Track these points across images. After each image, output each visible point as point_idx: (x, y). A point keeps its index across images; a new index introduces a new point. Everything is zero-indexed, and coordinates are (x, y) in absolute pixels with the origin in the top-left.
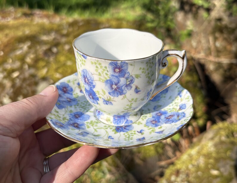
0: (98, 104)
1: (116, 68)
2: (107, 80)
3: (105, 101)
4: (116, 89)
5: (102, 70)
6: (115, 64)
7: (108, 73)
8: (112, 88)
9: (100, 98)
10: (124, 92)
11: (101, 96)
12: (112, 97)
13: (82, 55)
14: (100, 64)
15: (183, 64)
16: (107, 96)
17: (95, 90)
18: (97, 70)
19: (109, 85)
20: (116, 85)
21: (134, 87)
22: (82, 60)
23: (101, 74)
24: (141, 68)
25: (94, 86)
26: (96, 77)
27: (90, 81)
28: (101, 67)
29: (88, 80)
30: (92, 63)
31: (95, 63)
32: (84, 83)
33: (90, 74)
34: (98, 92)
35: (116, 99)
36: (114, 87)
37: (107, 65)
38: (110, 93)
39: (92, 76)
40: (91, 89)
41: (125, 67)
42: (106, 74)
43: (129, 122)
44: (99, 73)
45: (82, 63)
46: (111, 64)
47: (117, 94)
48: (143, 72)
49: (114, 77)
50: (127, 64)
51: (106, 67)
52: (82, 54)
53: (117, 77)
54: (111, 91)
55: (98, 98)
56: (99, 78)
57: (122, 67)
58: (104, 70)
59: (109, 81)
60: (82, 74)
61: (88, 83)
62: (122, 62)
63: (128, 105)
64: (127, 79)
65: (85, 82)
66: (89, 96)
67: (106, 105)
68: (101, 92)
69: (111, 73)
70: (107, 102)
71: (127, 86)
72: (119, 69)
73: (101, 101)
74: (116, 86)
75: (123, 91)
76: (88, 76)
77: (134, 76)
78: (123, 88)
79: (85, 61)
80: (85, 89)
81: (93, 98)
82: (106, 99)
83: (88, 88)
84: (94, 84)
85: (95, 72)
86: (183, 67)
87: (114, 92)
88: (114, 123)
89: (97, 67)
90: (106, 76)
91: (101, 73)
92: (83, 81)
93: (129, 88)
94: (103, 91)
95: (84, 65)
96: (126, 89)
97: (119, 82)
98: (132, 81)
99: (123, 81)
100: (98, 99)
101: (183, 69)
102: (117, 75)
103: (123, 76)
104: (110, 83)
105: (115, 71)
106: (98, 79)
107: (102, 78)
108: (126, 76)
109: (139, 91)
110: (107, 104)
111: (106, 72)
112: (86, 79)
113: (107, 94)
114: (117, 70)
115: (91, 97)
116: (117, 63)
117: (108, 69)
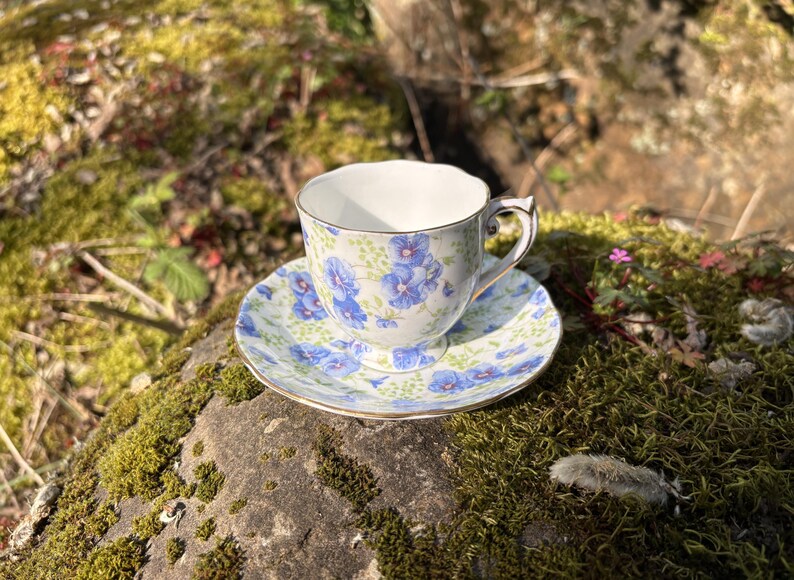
0: (363, 328)
1: (405, 248)
2: (386, 276)
3: (380, 320)
4: (404, 294)
5: (375, 256)
6: (402, 241)
7: (388, 259)
8: (398, 292)
9: (371, 314)
10: (422, 296)
11: (372, 310)
12: (396, 311)
13: (328, 229)
14: (370, 243)
15: (531, 225)
16: (385, 309)
17: (357, 299)
18: (362, 257)
19: (390, 286)
20: (405, 283)
21: (441, 284)
22: (328, 239)
23: (373, 263)
24: (454, 244)
25: (356, 292)
26: (360, 272)
27: (347, 281)
28: (372, 249)
29: (342, 279)
30: (352, 243)
31: (359, 243)
32: (332, 286)
33: (347, 266)
34: (366, 303)
35: (405, 312)
36: (401, 288)
37: (386, 245)
38: (391, 303)
39: (350, 270)
40: (349, 298)
41: (423, 244)
42: (384, 263)
43: (428, 360)
44: (368, 262)
45: (327, 245)
46: (393, 240)
47: (408, 303)
48: (458, 251)
49: (402, 268)
50: (427, 236)
51: (382, 249)
52: (326, 225)
53: (406, 266)
54: (394, 298)
55: (365, 316)
56: (368, 273)
57: (416, 244)
58: (379, 255)
59: (389, 278)
60: (327, 267)
61: (340, 286)
62: (416, 235)
63: (429, 324)
64: (427, 268)
65: (335, 283)
66: (343, 314)
67: (383, 329)
68: (373, 303)
69: (395, 260)
70: (385, 322)
71: (427, 283)
72: (411, 249)
73: (371, 322)
74: (405, 287)
75: (419, 295)
76: (341, 272)
77: (441, 261)
78: (420, 289)
79: (333, 241)
80: (335, 299)
81: (353, 317)
82: (383, 316)
83: (341, 297)
84: (356, 286)
85: (359, 262)
86: (531, 231)
87: (400, 300)
88: (396, 366)
89: (363, 250)
90: (384, 268)
91: (371, 260)
92: (329, 283)
93: (431, 286)
94: (377, 298)
95: (332, 248)
96: (426, 290)
97: (410, 278)
98: (437, 273)
99: (419, 273)
100: (364, 318)
101: (531, 236)
102: (406, 262)
103: (420, 264)
104: (392, 280)
105: (401, 255)
106: (366, 276)
107: (374, 272)
108: (426, 262)
109: (452, 292)
110: (385, 326)
111: (383, 258)
112: (337, 278)
113: (386, 304)
114: (407, 252)
115: (348, 315)
116: (406, 238)
117: (387, 252)
